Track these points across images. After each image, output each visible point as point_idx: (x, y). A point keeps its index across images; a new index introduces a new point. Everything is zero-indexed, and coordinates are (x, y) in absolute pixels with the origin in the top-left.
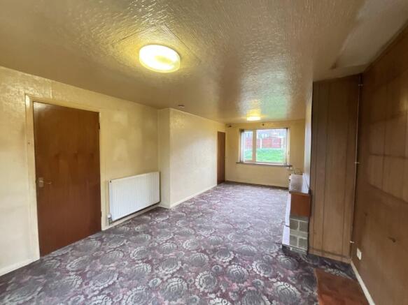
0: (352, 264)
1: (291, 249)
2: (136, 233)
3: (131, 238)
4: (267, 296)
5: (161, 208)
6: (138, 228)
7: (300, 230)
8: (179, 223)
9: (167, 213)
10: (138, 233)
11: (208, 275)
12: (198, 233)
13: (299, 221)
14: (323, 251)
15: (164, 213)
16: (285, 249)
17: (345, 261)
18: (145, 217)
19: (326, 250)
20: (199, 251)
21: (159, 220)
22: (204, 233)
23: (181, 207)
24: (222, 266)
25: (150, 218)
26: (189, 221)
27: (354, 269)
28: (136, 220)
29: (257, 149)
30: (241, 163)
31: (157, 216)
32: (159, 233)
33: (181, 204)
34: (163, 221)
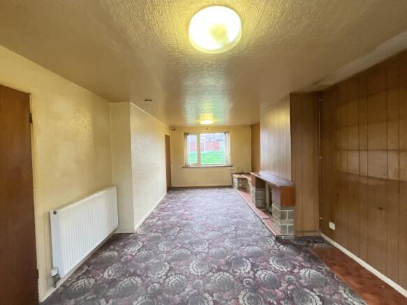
0: (323, 235)
1: (283, 237)
2: (113, 283)
3: (109, 294)
4: (306, 287)
5: (120, 234)
6: (108, 274)
7: (289, 218)
8: (162, 247)
9: (135, 238)
10: (114, 280)
11: (248, 295)
12: (194, 251)
13: (287, 211)
14: (303, 232)
15: (132, 240)
16: (278, 239)
17: (317, 234)
18: (107, 254)
19: (304, 230)
20: (214, 270)
21: (131, 250)
22: (200, 249)
23: (147, 226)
24: (250, 277)
25: (116, 253)
26: (173, 241)
27: (327, 238)
28: (96, 263)
29: (201, 152)
30: (187, 167)
31: (124, 246)
32: (147, 269)
33: (143, 223)
34: (139, 251)
